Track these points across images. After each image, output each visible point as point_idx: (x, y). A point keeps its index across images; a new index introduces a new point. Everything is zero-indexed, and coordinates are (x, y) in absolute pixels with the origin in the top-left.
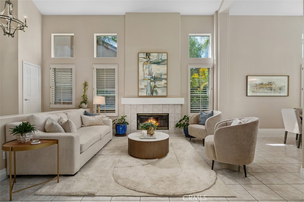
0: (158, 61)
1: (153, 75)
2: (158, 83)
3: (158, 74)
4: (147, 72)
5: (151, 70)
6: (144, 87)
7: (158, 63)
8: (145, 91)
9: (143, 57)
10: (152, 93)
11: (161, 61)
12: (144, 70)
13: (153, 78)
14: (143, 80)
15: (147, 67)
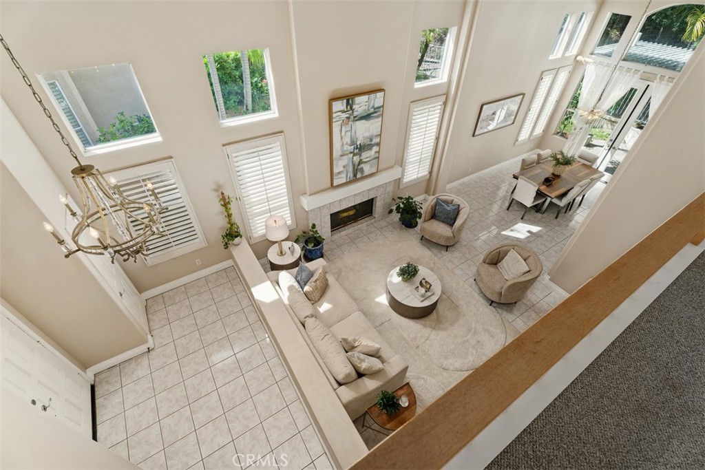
0: (369, 113)
1: (358, 143)
2: (366, 155)
3: (367, 138)
4: (347, 140)
5: (355, 133)
6: (342, 169)
7: (367, 117)
8: (344, 175)
9: (339, 110)
10: (355, 175)
11: (372, 110)
12: (342, 138)
13: (357, 148)
14: (341, 156)
15: (348, 129)
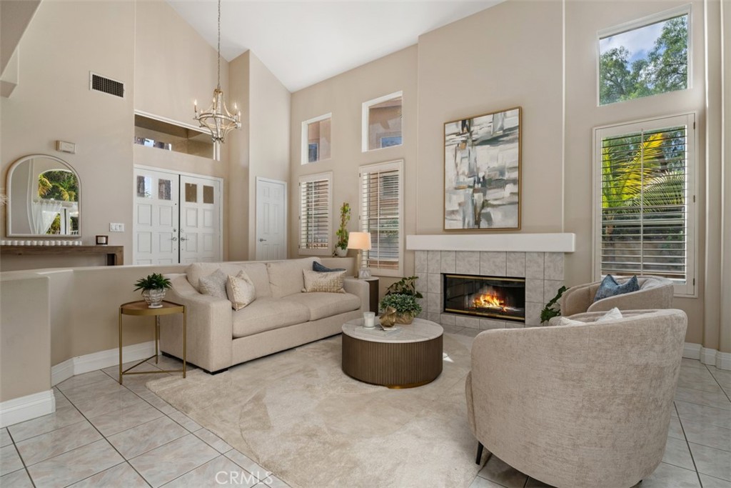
0: (494, 136)
1: (481, 175)
2: (492, 195)
3: (494, 169)
4: (464, 168)
5: (476, 161)
6: (456, 208)
7: (493, 141)
8: (460, 217)
9: (454, 132)
10: (477, 222)
11: (501, 133)
12: (457, 166)
13: (479, 182)
14: (456, 189)
15: (464, 156)
